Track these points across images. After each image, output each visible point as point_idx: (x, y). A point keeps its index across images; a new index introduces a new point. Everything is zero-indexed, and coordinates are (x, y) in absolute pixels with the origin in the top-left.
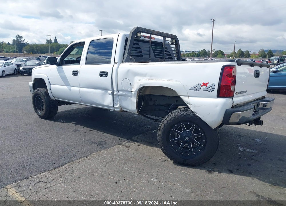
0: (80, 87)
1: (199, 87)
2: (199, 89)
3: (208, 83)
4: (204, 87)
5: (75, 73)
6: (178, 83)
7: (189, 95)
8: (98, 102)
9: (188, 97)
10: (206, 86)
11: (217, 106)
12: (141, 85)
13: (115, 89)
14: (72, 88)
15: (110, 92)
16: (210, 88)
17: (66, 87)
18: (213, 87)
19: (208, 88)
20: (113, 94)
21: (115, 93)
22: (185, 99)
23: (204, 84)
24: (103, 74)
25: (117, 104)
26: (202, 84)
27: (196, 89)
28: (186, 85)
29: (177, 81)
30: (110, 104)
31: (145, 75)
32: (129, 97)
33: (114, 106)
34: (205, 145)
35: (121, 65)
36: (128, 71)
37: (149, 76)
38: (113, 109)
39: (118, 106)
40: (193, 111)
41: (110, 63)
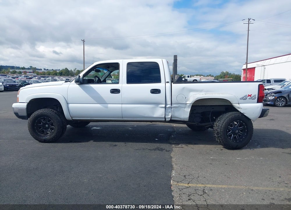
0: (122, 104)
1: (246, 97)
3: (251, 95)
4: (249, 97)
5: (115, 91)
8: (146, 115)
9: (238, 104)
10: (251, 96)
11: (258, 108)
12: (197, 98)
13: (169, 102)
14: (110, 106)
15: (164, 106)
17: (99, 104)
18: (255, 97)
19: (252, 98)
20: (165, 107)
21: (168, 106)
22: (236, 105)
23: (249, 96)
24: (155, 91)
25: (168, 115)
26: (248, 95)
27: (244, 99)
28: (237, 97)
29: (230, 94)
30: (162, 115)
31: (201, 91)
32: (182, 109)
33: (166, 117)
34: (247, 134)
35: (173, 84)
36: (184, 88)
37: (205, 92)
38: (164, 119)
39: (170, 116)
40: (242, 112)
41: (161, 83)
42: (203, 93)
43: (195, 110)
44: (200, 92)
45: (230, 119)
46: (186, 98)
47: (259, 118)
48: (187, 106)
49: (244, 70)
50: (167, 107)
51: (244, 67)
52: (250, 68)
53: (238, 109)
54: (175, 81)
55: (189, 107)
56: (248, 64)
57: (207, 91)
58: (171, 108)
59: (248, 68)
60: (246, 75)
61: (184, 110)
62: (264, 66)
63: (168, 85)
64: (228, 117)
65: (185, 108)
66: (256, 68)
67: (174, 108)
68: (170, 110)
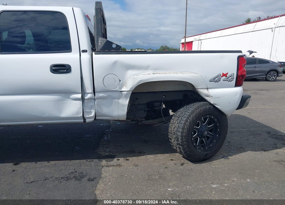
1: (219, 78)
2: (219, 80)
3: (227, 74)
4: (224, 77)
6: (195, 75)
7: (208, 87)
8: (46, 115)
9: (206, 90)
10: (226, 76)
12: (140, 81)
13: (89, 89)
15: (79, 96)
16: (230, 78)
18: (232, 77)
19: (228, 78)
20: (83, 99)
21: (88, 96)
22: (203, 92)
23: (224, 75)
25: (89, 113)
26: (222, 75)
27: (216, 80)
28: (206, 77)
29: (194, 73)
30: (77, 113)
31: (146, 68)
32: (114, 100)
33: (85, 116)
34: (219, 135)
35: (95, 54)
36: (115, 63)
37: (152, 69)
38: (83, 120)
39: (93, 114)
40: (212, 103)
41: (71, 52)
42: (150, 72)
43: (137, 99)
44: (145, 70)
45: (197, 115)
46: (120, 81)
47: (236, 110)
48: (124, 95)
49: (183, 44)
50: (86, 98)
51: (183, 41)
52: (188, 42)
53: (207, 98)
54: (99, 50)
55: (126, 96)
56: (186, 38)
57: (156, 69)
58: (95, 99)
59: (186, 42)
60: (185, 49)
61: (118, 103)
62: (201, 40)
63: (85, 56)
64: (193, 112)
65: (119, 99)
66: (193, 42)
67: (99, 100)
68: (92, 104)
